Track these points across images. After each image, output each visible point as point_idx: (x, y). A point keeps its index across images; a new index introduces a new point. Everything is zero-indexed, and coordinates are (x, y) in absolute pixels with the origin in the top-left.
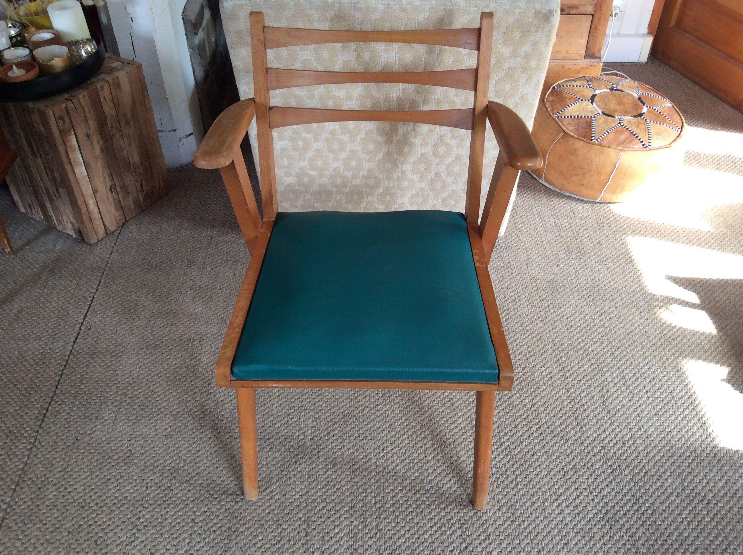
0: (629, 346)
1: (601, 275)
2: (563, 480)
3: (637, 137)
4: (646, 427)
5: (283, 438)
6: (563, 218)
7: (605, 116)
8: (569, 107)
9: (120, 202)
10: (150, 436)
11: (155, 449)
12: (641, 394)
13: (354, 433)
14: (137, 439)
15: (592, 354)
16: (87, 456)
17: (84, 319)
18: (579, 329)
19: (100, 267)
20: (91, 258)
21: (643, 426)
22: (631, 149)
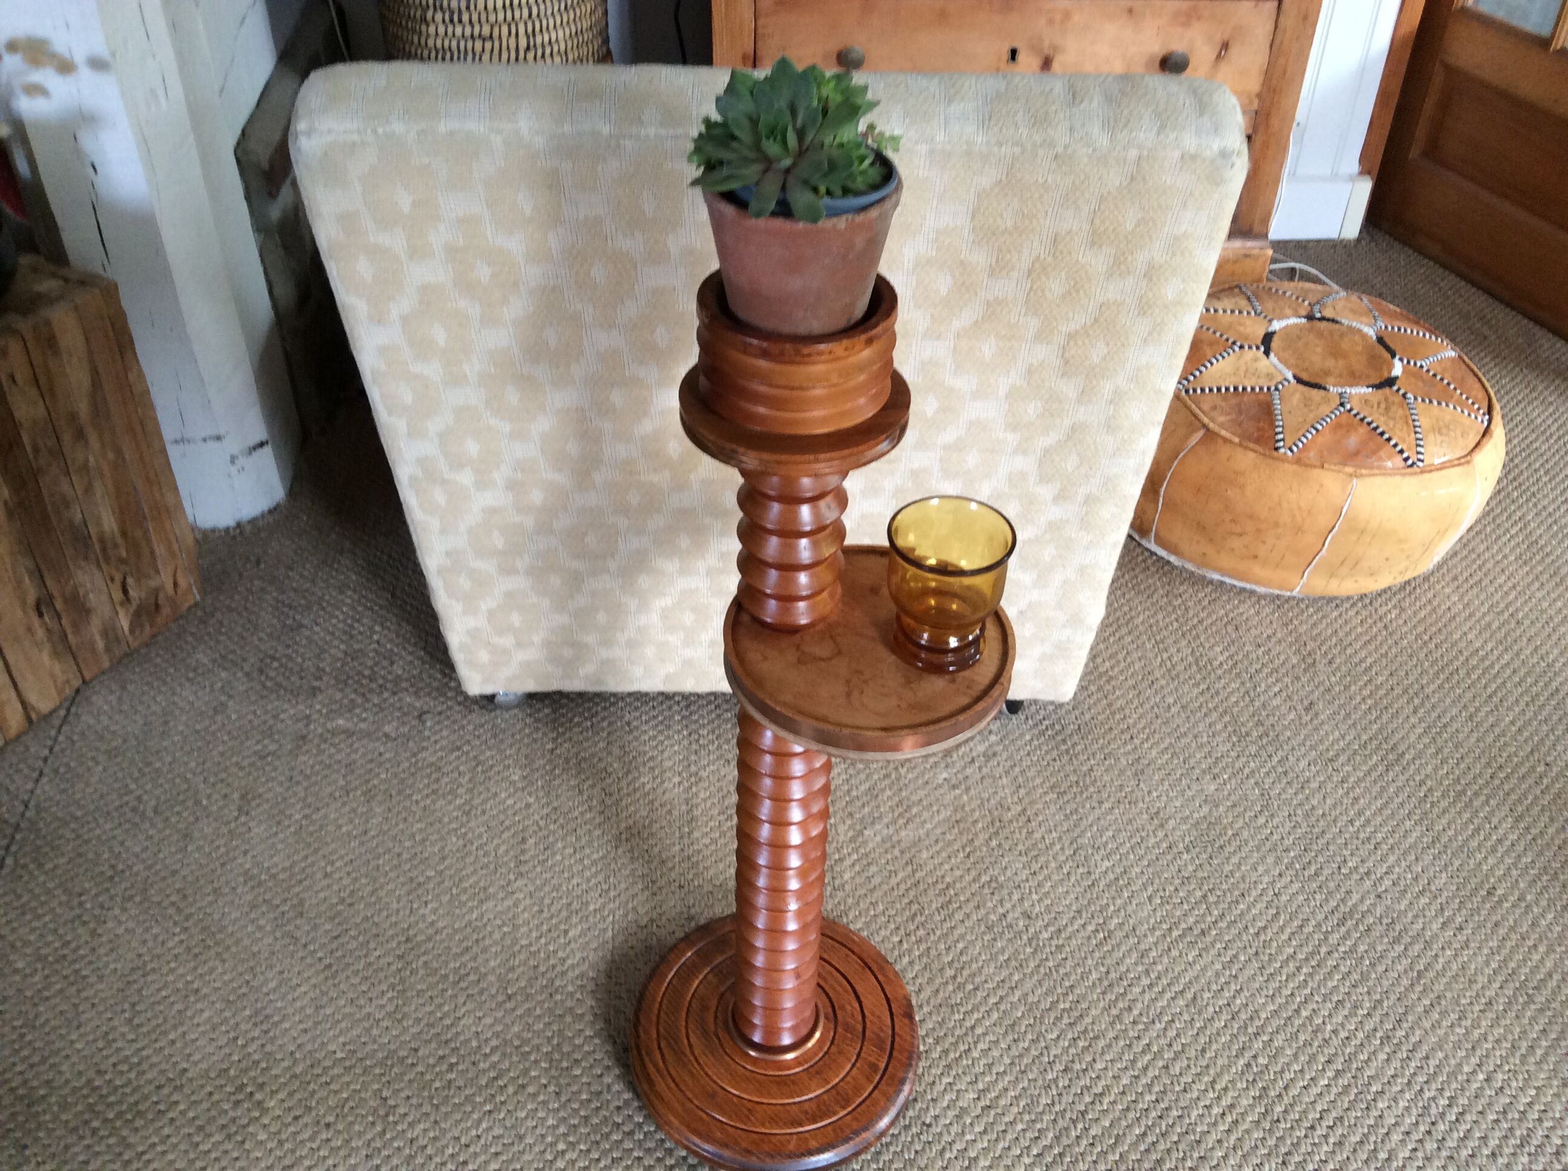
0: (1426, 1012)
1: (1328, 801)
3: (1389, 440)
6: (1212, 640)
7: (1301, 387)
8: (1212, 363)
9: (66, 635)
18: (1292, 966)
22: (1376, 471)
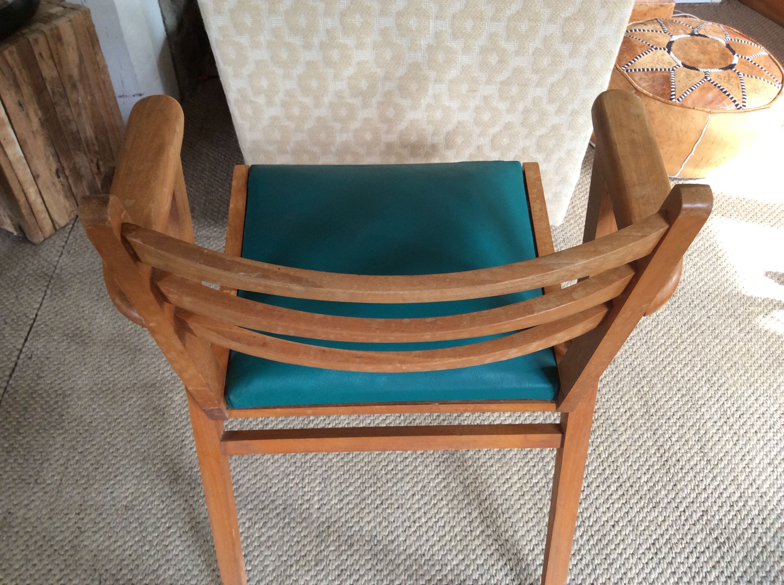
0: (728, 369)
2: (656, 560)
3: (728, 95)
4: (758, 482)
5: (282, 507)
7: (686, 69)
8: (640, 57)
9: (71, 189)
10: (105, 507)
11: (112, 525)
12: (748, 435)
13: (376, 499)
14: (88, 512)
15: (682, 382)
16: (21, 537)
17: (24, 345)
18: (663, 348)
19: (46, 274)
20: (35, 262)
21: (754, 480)
22: (721, 111)
